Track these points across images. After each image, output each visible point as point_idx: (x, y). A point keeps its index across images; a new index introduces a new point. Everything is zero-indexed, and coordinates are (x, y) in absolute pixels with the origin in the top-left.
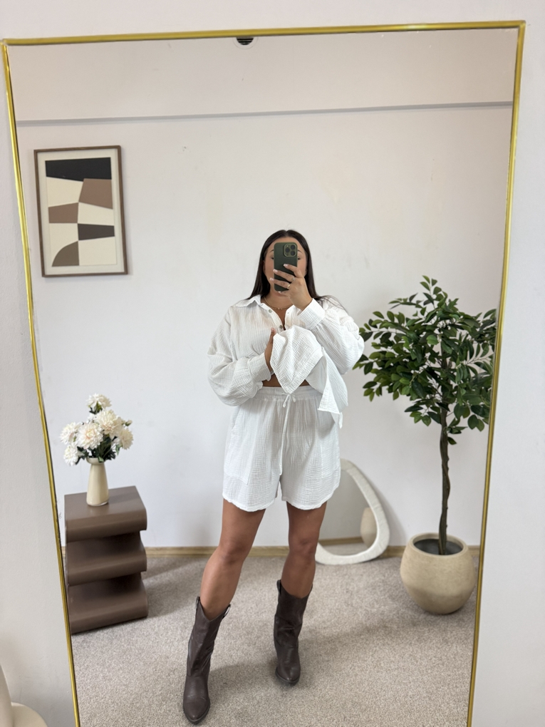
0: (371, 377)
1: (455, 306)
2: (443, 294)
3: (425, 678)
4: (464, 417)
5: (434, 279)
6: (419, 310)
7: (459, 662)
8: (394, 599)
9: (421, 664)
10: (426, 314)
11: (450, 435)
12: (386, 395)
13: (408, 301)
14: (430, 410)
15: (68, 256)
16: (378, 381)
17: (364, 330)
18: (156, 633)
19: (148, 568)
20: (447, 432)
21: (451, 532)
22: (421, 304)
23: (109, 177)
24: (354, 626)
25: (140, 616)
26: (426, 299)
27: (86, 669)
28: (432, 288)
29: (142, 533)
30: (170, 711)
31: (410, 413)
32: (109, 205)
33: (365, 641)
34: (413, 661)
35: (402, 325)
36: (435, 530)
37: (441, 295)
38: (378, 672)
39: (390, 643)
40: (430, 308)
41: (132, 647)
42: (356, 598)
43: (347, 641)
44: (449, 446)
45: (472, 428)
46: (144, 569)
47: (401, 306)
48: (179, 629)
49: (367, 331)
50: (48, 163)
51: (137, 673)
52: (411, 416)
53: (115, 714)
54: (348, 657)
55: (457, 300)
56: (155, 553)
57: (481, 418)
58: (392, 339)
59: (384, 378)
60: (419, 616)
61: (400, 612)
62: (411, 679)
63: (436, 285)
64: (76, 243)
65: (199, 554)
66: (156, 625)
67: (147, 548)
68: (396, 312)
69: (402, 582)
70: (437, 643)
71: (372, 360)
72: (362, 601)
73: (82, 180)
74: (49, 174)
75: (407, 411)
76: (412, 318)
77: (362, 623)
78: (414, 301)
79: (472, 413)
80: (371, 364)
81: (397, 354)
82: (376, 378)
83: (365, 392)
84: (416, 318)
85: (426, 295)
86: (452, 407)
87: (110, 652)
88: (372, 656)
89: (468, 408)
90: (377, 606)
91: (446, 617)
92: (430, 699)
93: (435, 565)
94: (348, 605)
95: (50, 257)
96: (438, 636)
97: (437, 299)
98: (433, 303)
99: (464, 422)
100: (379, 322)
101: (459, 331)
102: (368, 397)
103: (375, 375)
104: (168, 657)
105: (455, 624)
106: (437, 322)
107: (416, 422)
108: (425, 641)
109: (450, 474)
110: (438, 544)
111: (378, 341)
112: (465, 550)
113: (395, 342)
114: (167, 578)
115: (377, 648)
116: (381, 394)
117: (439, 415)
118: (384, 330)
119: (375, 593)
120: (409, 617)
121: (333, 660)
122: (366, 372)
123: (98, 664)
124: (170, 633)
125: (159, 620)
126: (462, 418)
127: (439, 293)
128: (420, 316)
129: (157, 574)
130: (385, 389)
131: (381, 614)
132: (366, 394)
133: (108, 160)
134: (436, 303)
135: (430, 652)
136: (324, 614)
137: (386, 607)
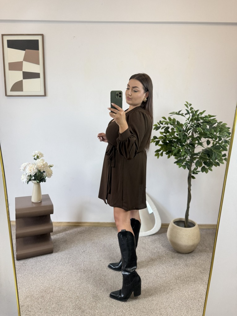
0: (158, 147)
3: (177, 281)
4: (200, 167)
5: (191, 103)
7: (193, 274)
8: (164, 246)
11: (192, 175)
12: (165, 155)
15: (18, 86)
16: (162, 149)
17: (157, 125)
18: (57, 260)
19: (53, 231)
20: (192, 173)
21: (190, 218)
22: (184, 115)
23: (38, 49)
24: (146, 258)
25: (50, 252)
26: (187, 112)
27: (24, 276)
28: (189, 108)
29: (51, 215)
30: (63, 295)
32: (38, 63)
33: (151, 265)
34: (172, 274)
36: (183, 217)
37: (193, 111)
38: (157, 278)
41: (46, 266)
42: (147, 245)
43: (143, 265)
44: (192, 179)
45: (203, 172)
47: (175, 115)
48: (68, 258)
49: (159, 126)
50: (8, 41)
51: (48, 278)
53: (37, 296)
56: (57, 224)
57: (207, 168)
58: (170, 130)
59: (164, 148)
60: (175, 254)
61: (166, 252)
62: (171, 282)
63: (191, 106)
64: (22, 81)
65: (77, 225)
67: (53, 222)
68: (172, 118)
70: (183, 266)
72: (149, 247)
73: (25, 50)
74: (9, 46)
75: (175, 163)
77: (150, 257)
78: (180, 113)
79: (203, 165)
80: (159, 141)
82: (160, 148)
85: (187, 110)
86: (195, 161)
87: (36, 268)
88: (154, 271)
89: (202, 163)
90: (156, 249)
91: (187, 255)
92: (180, 290)
93: (183, 232)
94: (144, 249)
95: (9, 87)
96: (183, 263)
97: (191, 113)
98: (189, 114)
100: (164, 121)
102: (157, 157)
105: (191, 258)
107: (179, 167)
108: (178, 265)
109: (191, 192)
110: (186, 223)
111: (163, 130)
112: (196, 226)
114: (62, 236)
115: (157, 268)
116: (162, 155)
118: (166, 126)
119: (155, 244)
120: (170, 254)
122: (156, 145)
123: (30, 274)
124: (63, 260)
125: (58, 254)
126: (198, 167)
127: (192, 110)
129: (58, 234)
130: (164, 153)
131: (158, 253)
132: (156, 155)
133: (37, 41)
135: (180, 270)
137: (160, 250)
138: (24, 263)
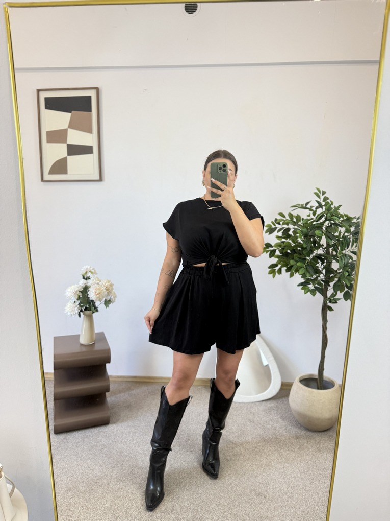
0: (274, 260)
1: (338, 211)
2: (330, 202)
3: (302, 475)
4: (341, 292)
5: (324, 190)
6: (312, 212)
8: (284, 419)
9: (300, 465)
10: (316, 215)
11: (329, 304)
12: (285, 274)
13: (304, 206)
14: (316, 285)
15: (60, 167)
16: (279, 263)
17: (271, 226)
18: (115, 435)
19: (111, 390)
20: (328, 302)
21: (327, 374)
22: (314, 209)
23: (90, 110)
24: (254, 436)
25: (105, 422)
26: (318, 205)
27: (65, 458)
28: (322, 198)
29: (107, 365)
30: (122, 489)
31: (302, 287)
32: (90, 131)
33: (261, 447)
34: (296, 463)
35: (299, 223)
36: (315, 372)
37: (328, 202)
38: (270, 469)
39: (279, 449)
40: (319, 211)
41: (98, 444)
42: (257, 417)
43: (249, 447)
44: (328, 312)
45: (346, 300)
46: (108, 390)
47: (299, 209)
48: (131, 433)
49: (273, 226)
50: (46, 99)
51: (100, 462)
52: (302, 289)
53: (84, 489)
54: (249, 458)
55: (340, 206)
56: (117, 380)
58: (291, 233)
59: (284, 262)
60: (301, 432)
61: (288, 429)
62: (293, 475)
63: (325, 195)
64: (66, 158)
65: (147, 381)
66: (115, 430)
67: (111, 376)
68: (295, 213)
69: (290, 407)
70: (313, 451)
71: (276, 248)
72: (261, 419)
73: (71, 112)
74: (47, 107)
75: (298, 285)
76: (306, 217)
77: (260, 435)
78: (308, 206)
79: (346, 289)
80: (274, 251)
81: (293, 244)
82: (277, 261)
83: (269, 271)
84: (309, 218)
85: (317, 202)
86: (332, 284)
87: (82, 446)
88: (266, 458)
89: (343, 285)
90: (271, 423)
91: (320, 433)
92: (305, 490)
93: (314, 397)
94: (251, 422)
95: (47, 167)
96: (314, 446)
97: (324, 206)
98: (322, 208)
99: (340, 295)
100: (282, 220)
101: (340, 229)
102: (272, 275)
103: (277, 260)
104: (122, 452)
105: (327, 439)
106: (324, 222)
107: (305, 293)
108: (304, 449)
109: (328, 332)
110: (317, 382)
111: (280, 234)
112: (336, 387)
113: (293, 235)
114: (124, 398)
115: (270, 453)
116: (281, 273)
117: (322, 289)
118: (286, 226)
119: (270, 414)
120: (294, 432)
121: (238, 459)
122: (270, 257)
123: (73, 455)
124: (124, 435)
125: (117, 426)
126: (339, 292)
128: (312, 216)
129: (117, 394)
130: (284, 269)
131: (275, 429)
132: (270, 273)
133: (89, 98)
134: (324, 208)
135: (307, 458)
136: (233, 428)
137: (278, 425)
138: (64, 438)
